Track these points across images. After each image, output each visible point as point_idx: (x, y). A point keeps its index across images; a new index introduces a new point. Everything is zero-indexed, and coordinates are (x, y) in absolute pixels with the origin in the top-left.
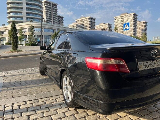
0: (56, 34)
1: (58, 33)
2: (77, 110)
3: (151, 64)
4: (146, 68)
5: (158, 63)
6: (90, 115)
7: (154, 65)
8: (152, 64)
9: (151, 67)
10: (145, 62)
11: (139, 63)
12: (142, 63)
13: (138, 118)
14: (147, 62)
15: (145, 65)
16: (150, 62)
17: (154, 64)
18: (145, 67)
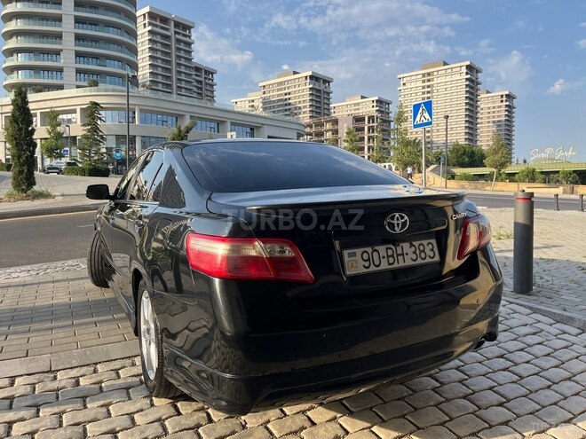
0: (180, 135)
1: (187, 132)
2: (179, 404)
3: (390, 256)
4: (373, 268)
5: (415, 252)
6: (215, 419)
7: (400, 258)
8: (392, 256)
9: (390, 264)
10: (369, 250)
11: (346, 253)
12: (359, 251)
13: (369, 425)
14: (376, 248)
15: (369, 260)
16: (387, 249)
17: (400, 255)
18: (367, 264)
